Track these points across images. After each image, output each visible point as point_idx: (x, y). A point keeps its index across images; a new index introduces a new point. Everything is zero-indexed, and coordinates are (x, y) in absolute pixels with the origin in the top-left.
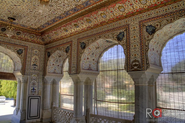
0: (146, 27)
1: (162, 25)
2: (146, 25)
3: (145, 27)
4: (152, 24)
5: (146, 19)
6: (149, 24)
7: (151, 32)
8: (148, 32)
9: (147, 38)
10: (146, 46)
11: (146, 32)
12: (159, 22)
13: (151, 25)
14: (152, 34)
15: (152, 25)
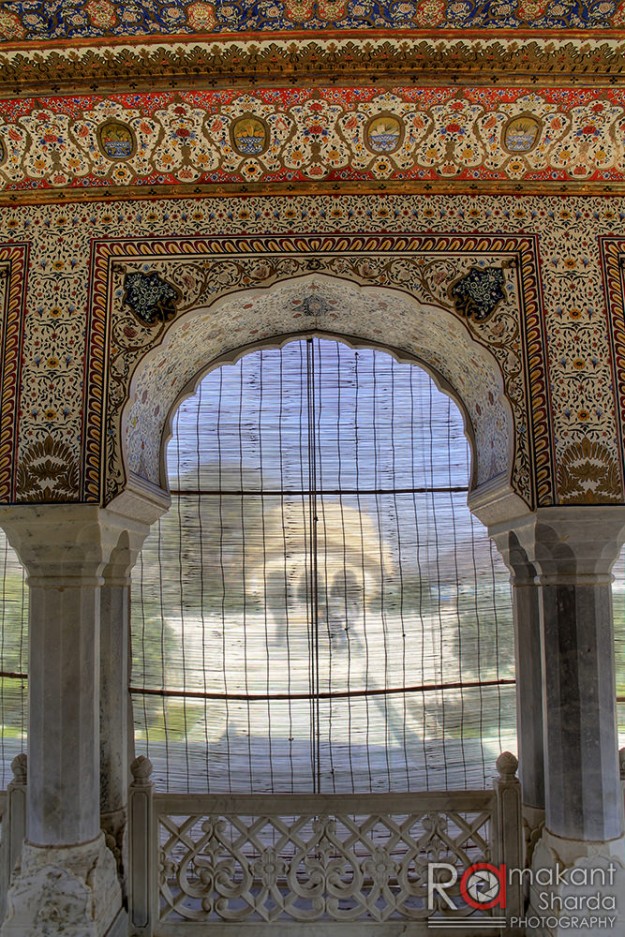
0: (127, 279)
1: (211, 285)
2: (130, 270)
3: (122, 277)
4: (159, 269)
5: (133, 234)
6: (147, 265)
7: (150, 307)
8: (132, 306)
9: (125, 339)
10: (118, 380)
11: (124, 303)
12: (197, 267)
13: (156, 274)
14: (153, 322)
15: (162, 276)
